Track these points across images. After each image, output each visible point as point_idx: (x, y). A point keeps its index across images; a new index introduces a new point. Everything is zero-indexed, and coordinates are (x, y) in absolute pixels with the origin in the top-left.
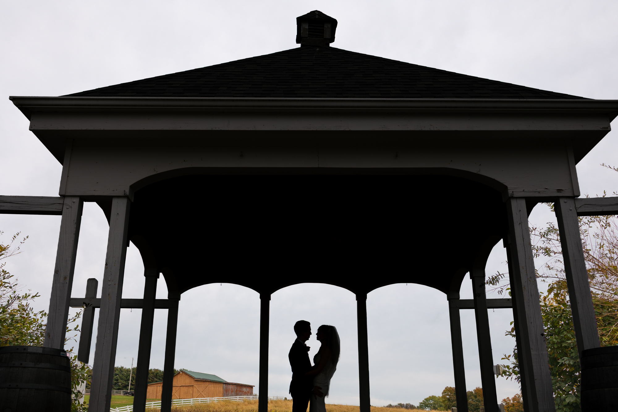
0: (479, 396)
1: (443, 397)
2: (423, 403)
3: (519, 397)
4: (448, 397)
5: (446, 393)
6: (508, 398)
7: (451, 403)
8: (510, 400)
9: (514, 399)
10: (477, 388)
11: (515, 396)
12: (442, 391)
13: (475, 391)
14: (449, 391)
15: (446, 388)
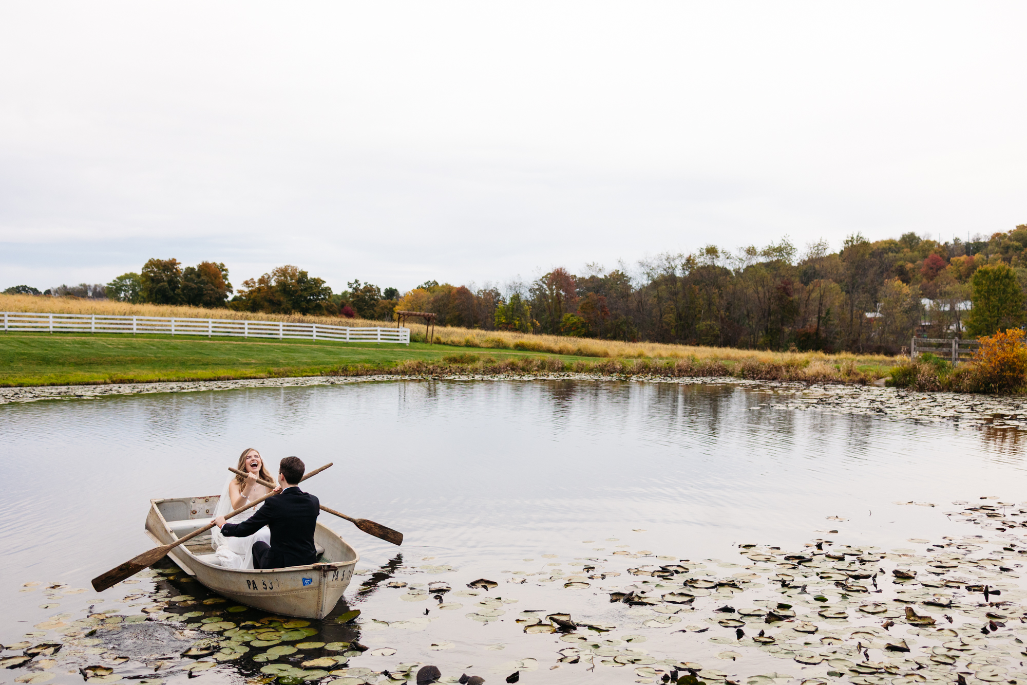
0: (206, 275)
1: (143, 275)
2: (114, 285)
3: (268, 278)
4: (152, 275)
5: (149, 268)
6: (252, 279)
7: (154, 285)
8: (254, 283)
9: (261, 281)
10: (203, 263)
11: (263, 277)
12: (143, 265)
13: (200, 267)
14: (154, 265)
15: (150, 261)
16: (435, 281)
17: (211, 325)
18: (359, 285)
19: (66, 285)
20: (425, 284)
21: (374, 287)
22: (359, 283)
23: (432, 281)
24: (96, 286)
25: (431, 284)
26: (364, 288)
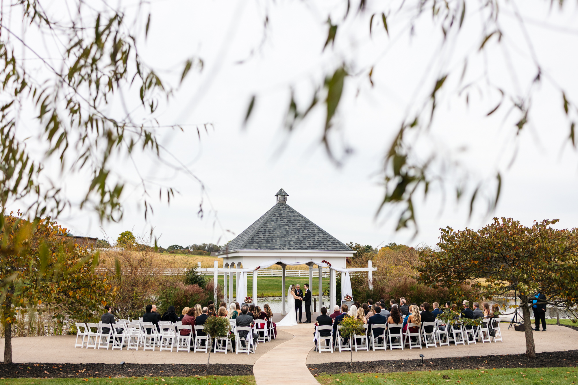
16: (394, 243)
17: (299, 273)
18: (353, 244)
19: (196, 244)
20: (389, 244)
21: (361, 246)
22: (352, 243)
23: (393, 242)
24: (210, 244)
25: (392, 244)
26: (356, 246)
